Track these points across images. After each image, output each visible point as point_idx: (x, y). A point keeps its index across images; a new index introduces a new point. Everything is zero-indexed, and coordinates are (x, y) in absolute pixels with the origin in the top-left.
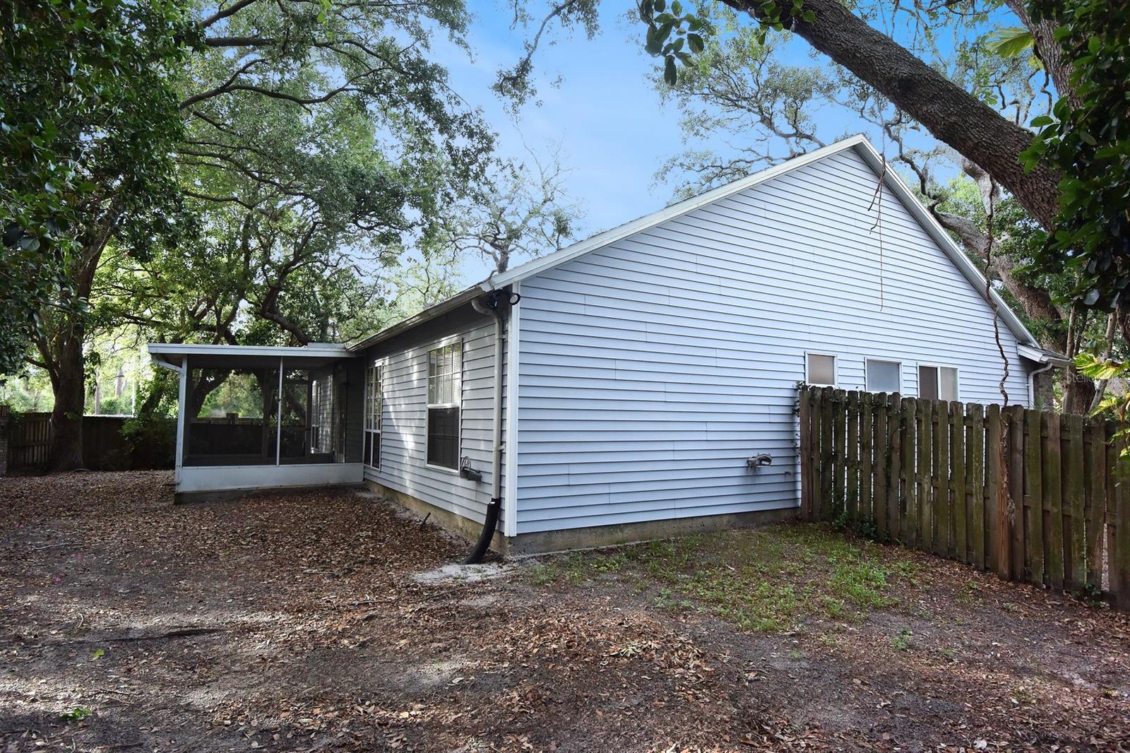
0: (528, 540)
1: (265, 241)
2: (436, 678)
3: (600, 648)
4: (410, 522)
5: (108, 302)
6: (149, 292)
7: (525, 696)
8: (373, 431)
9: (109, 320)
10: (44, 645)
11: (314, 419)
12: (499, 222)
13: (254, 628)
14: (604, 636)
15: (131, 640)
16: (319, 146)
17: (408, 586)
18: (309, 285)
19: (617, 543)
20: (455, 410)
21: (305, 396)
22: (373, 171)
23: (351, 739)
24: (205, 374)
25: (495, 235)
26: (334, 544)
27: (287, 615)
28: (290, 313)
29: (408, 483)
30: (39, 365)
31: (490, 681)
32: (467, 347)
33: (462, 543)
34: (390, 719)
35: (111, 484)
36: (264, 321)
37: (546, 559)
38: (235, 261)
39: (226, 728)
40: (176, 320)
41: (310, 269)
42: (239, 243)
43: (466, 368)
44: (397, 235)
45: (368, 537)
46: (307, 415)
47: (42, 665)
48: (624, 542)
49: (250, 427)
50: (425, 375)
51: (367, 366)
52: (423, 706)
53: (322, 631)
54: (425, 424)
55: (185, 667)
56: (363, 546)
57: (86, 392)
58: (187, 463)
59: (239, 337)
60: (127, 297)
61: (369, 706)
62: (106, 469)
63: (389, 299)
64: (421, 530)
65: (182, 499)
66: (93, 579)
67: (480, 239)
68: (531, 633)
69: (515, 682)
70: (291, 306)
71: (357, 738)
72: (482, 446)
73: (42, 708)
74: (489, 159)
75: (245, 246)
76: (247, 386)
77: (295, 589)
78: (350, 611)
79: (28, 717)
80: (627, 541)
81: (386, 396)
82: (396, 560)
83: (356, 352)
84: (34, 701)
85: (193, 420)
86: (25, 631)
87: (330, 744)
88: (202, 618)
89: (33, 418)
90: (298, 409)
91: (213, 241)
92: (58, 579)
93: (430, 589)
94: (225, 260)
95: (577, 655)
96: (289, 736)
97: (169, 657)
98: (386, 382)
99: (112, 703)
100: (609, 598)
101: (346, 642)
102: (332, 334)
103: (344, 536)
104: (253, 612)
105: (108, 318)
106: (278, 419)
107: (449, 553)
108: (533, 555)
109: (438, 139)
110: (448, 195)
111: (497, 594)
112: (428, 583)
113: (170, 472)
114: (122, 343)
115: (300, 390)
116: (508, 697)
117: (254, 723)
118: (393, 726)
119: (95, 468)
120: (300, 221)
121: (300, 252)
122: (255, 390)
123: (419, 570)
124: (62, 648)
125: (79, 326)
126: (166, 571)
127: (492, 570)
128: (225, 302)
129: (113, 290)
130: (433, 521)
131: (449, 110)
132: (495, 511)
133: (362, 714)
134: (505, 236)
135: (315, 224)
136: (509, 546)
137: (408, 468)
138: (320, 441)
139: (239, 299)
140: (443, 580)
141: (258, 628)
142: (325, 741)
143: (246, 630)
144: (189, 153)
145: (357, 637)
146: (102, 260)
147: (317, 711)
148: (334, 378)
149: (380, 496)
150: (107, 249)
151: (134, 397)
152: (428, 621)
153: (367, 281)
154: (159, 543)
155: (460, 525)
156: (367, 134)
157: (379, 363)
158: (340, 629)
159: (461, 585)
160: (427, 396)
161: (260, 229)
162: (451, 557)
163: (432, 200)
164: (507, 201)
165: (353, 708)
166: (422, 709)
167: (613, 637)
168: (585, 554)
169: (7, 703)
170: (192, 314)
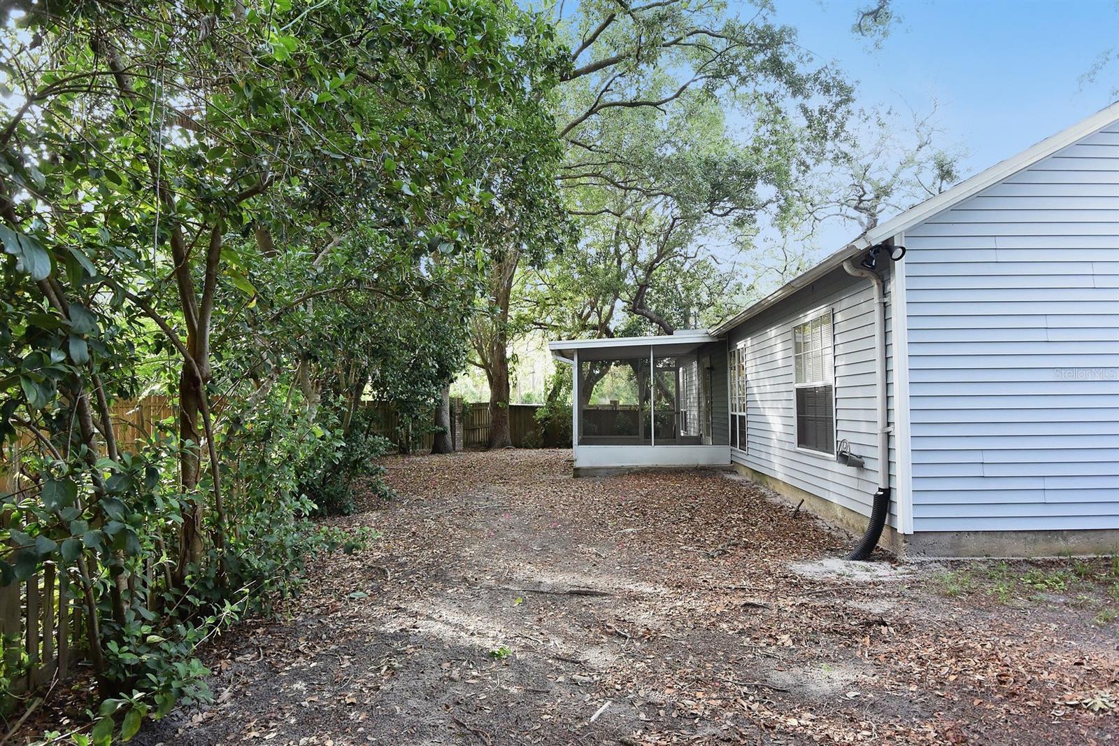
0: (930, 539)
1: (632, 244)
2: (826, 687)
3: (1048, 692)
4: (782, 507)
5: (521, 313)
6: (549, 302)
7: (944, 734)
8: (738, 414)
9: (523, 327)
10: (481, 588)
11: (682, 404)
12: (864, 183)
13: (638, 598)
14: (1053, 676)
15: (542, 592)
16: (675, 144)
17: (786, 577)
18: (671, 279)
19: (1059, 555)
20: (827, 389)
21: (674, 384)
22: (725, 157)
23: (736, 736)
24: (593, 367)
25: (860, 197)
26: (707, 523)
27: (668, 589)
28: (657, 307)
29: (777, 468)
30: (480, 366)
31: (894, 704)
32: (839, 318)
33: (845, 536)
34: (777, 723)
35: (529, 459)
36: (636, 317)
37: (955, 565)
38: (610, 267)
39: (617, 693)
40: (569, 324)
41: (672, 264)
42: (612, 250)
43: (838, 340)
44: (752, 215)
45: (739, 519)
46: (675, 400)
47: (478, 605)
48: (1070, 554)
49: (631, 413)
50: (791, 353)
51: (729, 349)
52: (813, 717)
53: (701, 610)
54: (794, 404)
55: (583, 624)
56: (735, 529)
57: (511, 387)
58: (580, 443)
59: (617, 332)
60: (533, 307)
61: (753, 702)
62: (526, 447)
63: (746, 283)
64: (794, 517)
65: (578, 473)
66: (516, 536)
67: (842, 204)
68: (944, 655)
69: (928, 713)
70: (657, 301)
71: (742, 736)
72: (863, 427)
73: (478, 642)
74: (849, 112)
75: (617, 251)
76: (625, 377)
77: (673, 564)
78: (727, 594)
79: (468, 649)
80: (1075, 553)
81: (749, 378)
82: (771, 546)
83: (718, 336)
84: (472, 634)
85: (585, 407)
86: (469, 575)
87: (714, 735)
88: (596, 581)
89: (478, 407)
90: (668, 395)
91: (592, 251)
92: (492, 534)
93: (811, 583)
94: (602, 266)
95: (1014, 694)
96: (674, 715)
97: (570, 613)
98: (749, 364)
99: (527, 648)
100: (1054, 626)
101: (725, 626)
102: (694, 324)
103: (716, 516)
104: (637, 582)
105: (523, 326)
106: (651, 406)
107: (828, 545)
108: (936, 559)
109: (790, 105)
110: (803, 163)
111: (893, 599)
112: (808, 576)
113: (570, 450)
114: (533, 345)
115: (669, 376)
116: (920, 730)
117: (642, 693)
118: (780, 732)
119: (518, 446)
120: (660, 220)
121: (662, 249)
122: (631, 379)
123: (796, 560)
124: (493, 592)
125: (503, 336)
126: (567, 535)
127: (883, 571)
128: (604, 302)
129: (525, 303)
130: (807, 508)
131: (801, 70)
132: (884, 502)
133: (746, 709)
134: (872, 196)
135: (675, 220)
136: (904, 544)
137: (777, 452)
138: (688, 424)
139: (615, 300)
140: (825, 575)
141: (643, 598)
142: (710, 730)
143: (633, 598)
144: (570, 177)
145: (736, 623)
146: (515, 279)
147: (699, 695)
148: (698, 363)
149: (748, 479)
150: (518, 270)
151: (543, 389)
152: (811, 618)
153: (724, 268)
154: (563, 510)
155: (840, 515)
156: (718, 122)
157: (740, 345)
158: (718, 612)
159: (848, 584)
160: (794, 375)
161: (628, 234)
162: (832, 550)
163: (787, 173)
164: (872, 156)
165: (736, 700)
166: (814, 720)
167: (1067, 680)
168: (1010, 564)
169: (455, 633)
170: (580, 316)
